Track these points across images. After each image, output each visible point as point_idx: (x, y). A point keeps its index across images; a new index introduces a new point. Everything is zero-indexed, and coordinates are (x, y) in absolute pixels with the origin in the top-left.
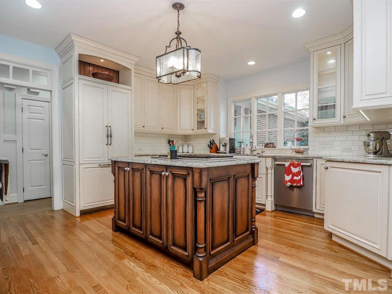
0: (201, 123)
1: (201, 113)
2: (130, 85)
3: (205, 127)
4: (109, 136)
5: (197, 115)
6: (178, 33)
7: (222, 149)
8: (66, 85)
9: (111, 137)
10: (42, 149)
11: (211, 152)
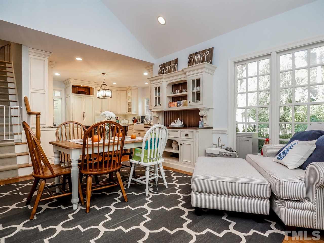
0: (129, 109)
1: (129, 104)
2: (94, 95)
3: (131, 111)
4: (84, 116)
5: (128, 105)
6: (104, 83)
7: (138, 121)
8: (67, 97)
9: (85, 117)
10: (57, 122)
11: (134, 123)
